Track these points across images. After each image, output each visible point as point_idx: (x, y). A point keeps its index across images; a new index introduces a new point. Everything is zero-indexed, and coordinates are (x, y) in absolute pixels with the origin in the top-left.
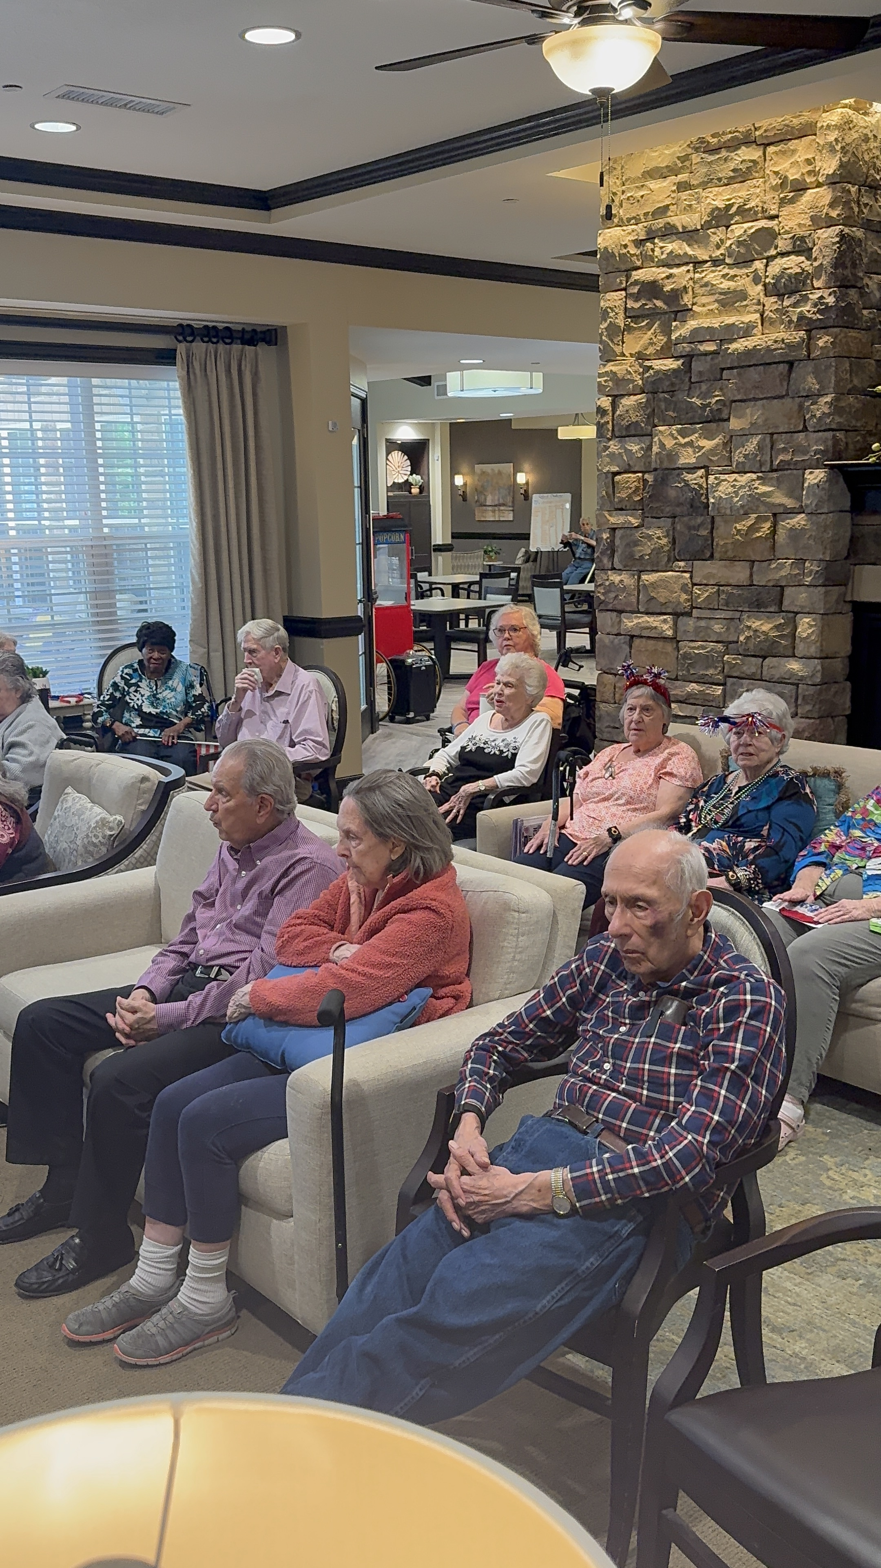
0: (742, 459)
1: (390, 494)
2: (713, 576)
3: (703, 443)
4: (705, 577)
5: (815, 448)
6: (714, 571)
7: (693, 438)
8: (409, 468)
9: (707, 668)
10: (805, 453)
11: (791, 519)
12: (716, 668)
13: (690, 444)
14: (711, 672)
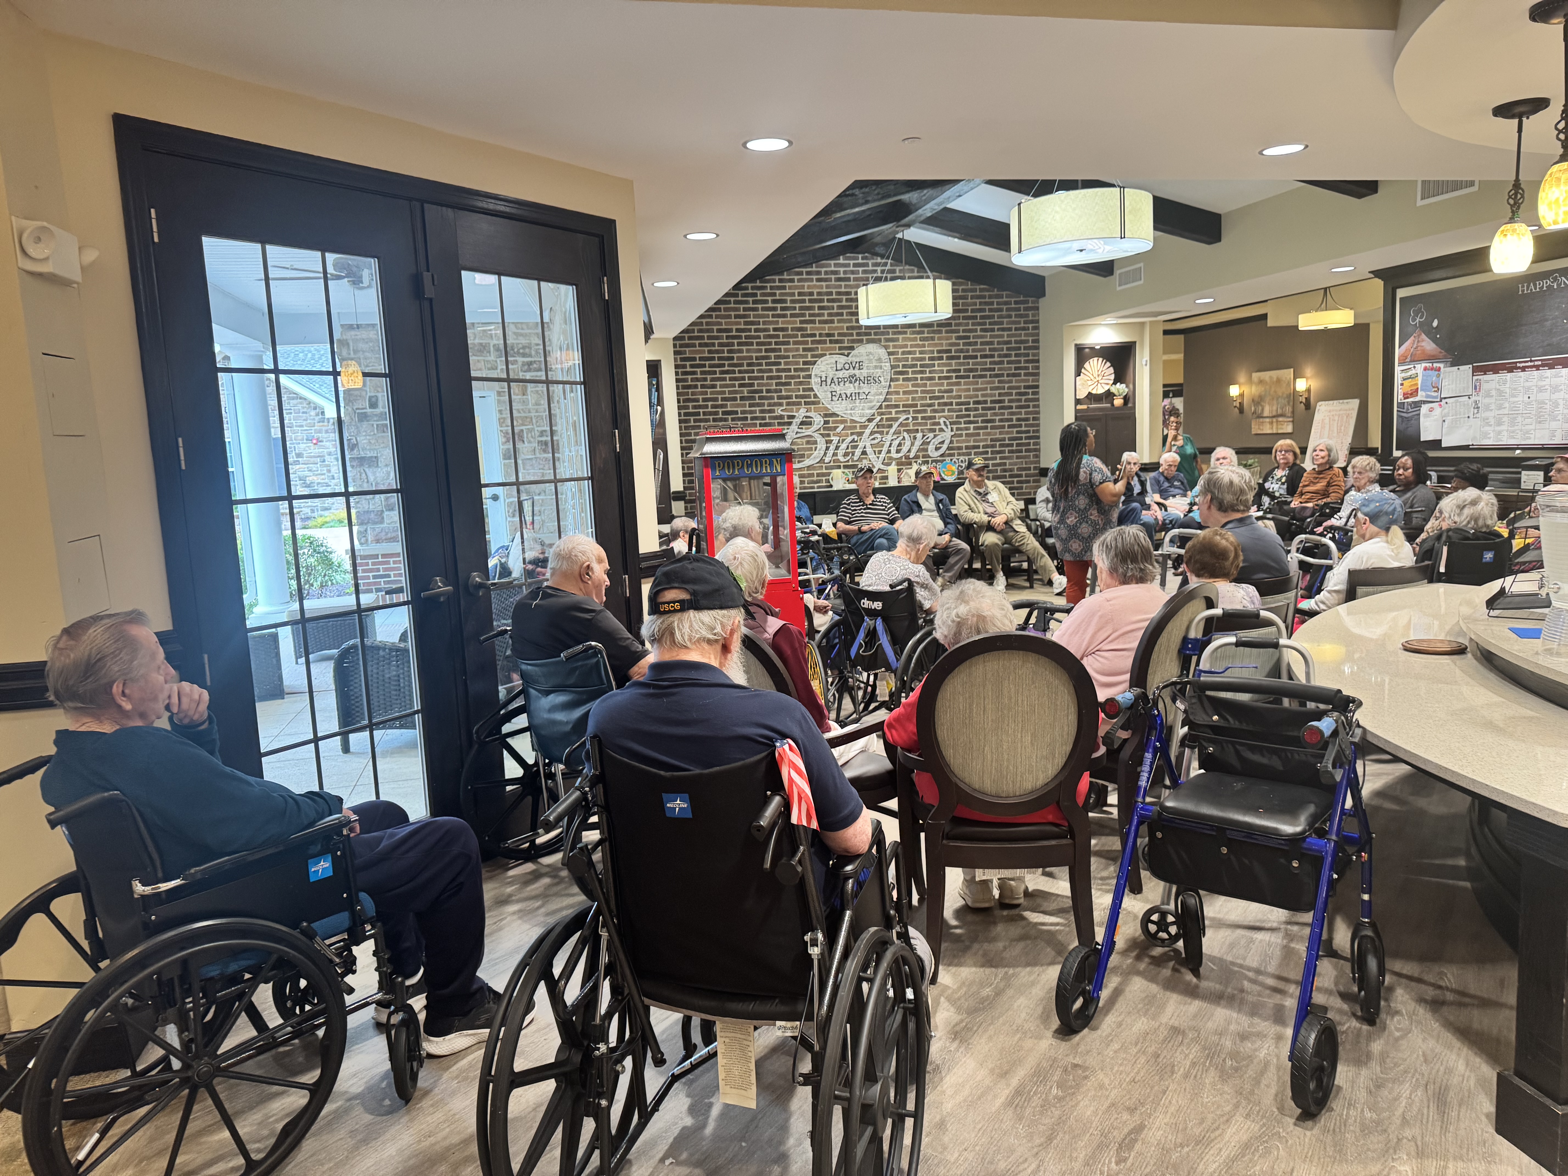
1: (1079, 407)
8: (1112, 377)
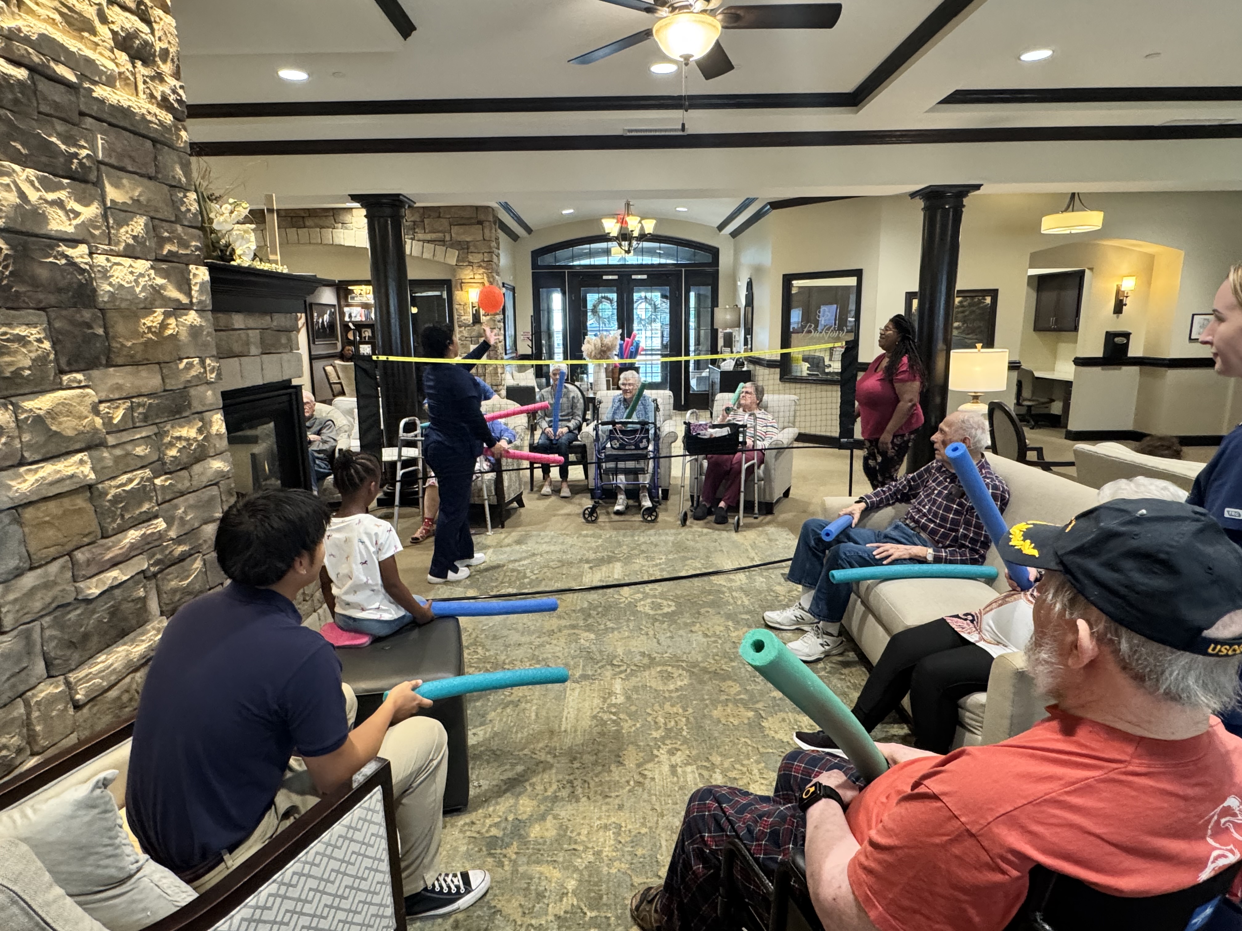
0: (131, 241)
2: (119, 387)
3: (78, 207)
4: (112, 390)
5: (194, 243)
6: (121, 381)
7: (62, 195)
9: (140, 504)
10: (187, 247)
11: (186, 315)
12: (150, 499)
13: (59, 204)
14: (146, 507)
